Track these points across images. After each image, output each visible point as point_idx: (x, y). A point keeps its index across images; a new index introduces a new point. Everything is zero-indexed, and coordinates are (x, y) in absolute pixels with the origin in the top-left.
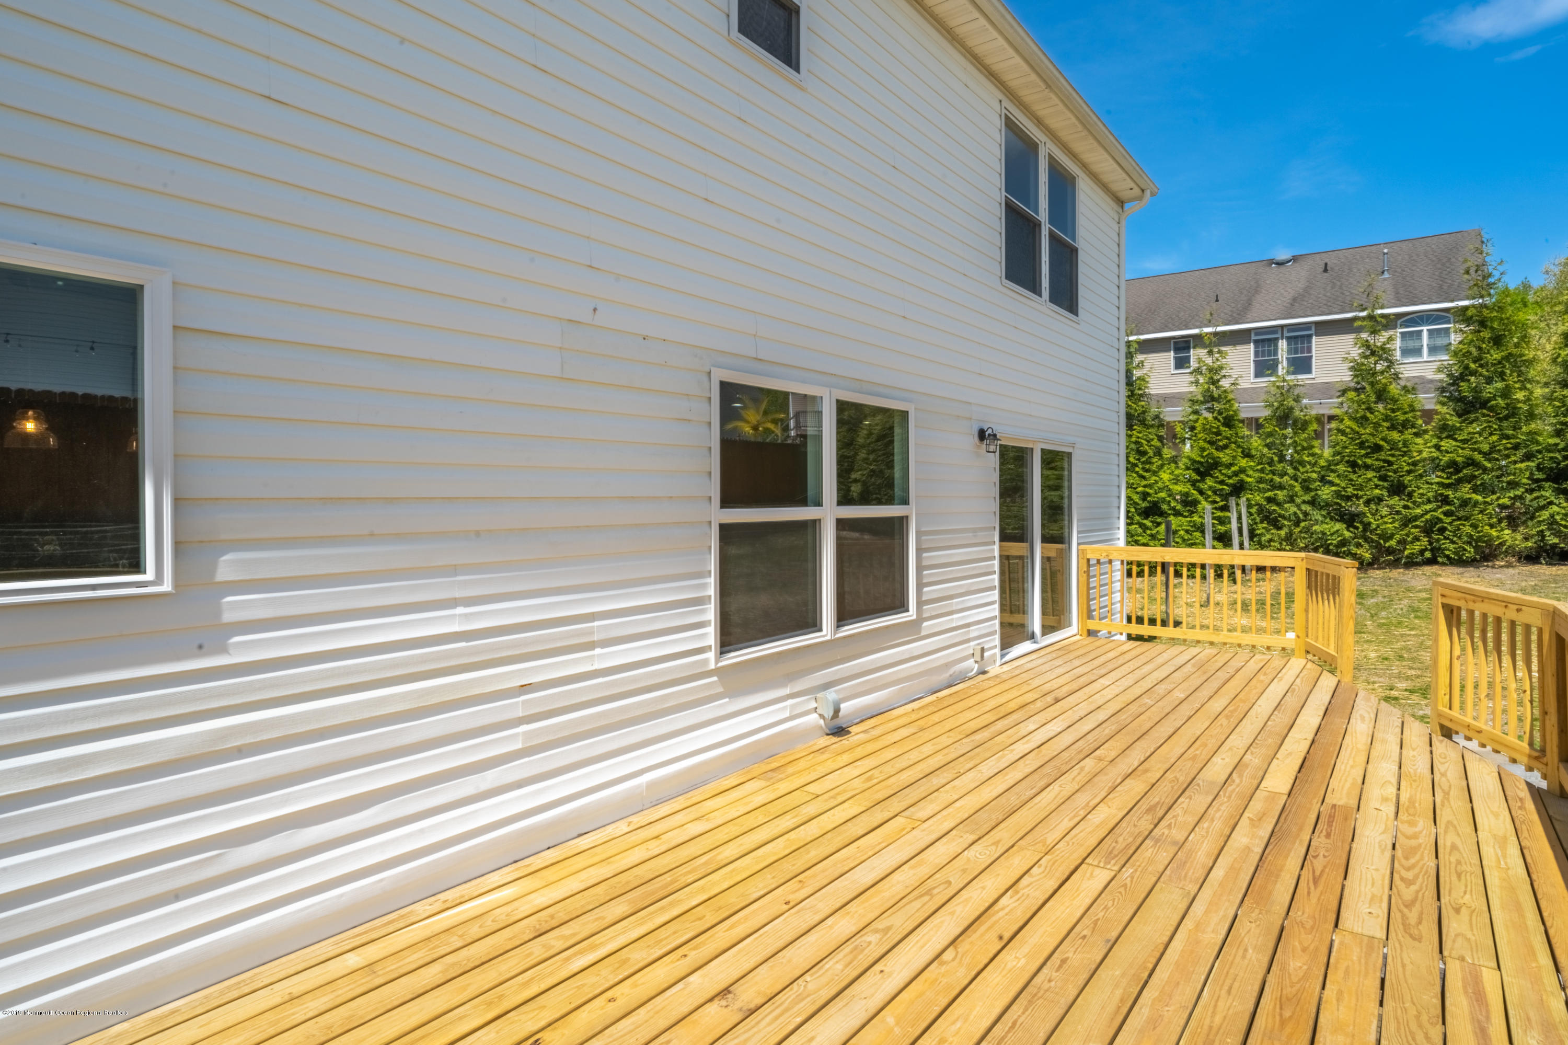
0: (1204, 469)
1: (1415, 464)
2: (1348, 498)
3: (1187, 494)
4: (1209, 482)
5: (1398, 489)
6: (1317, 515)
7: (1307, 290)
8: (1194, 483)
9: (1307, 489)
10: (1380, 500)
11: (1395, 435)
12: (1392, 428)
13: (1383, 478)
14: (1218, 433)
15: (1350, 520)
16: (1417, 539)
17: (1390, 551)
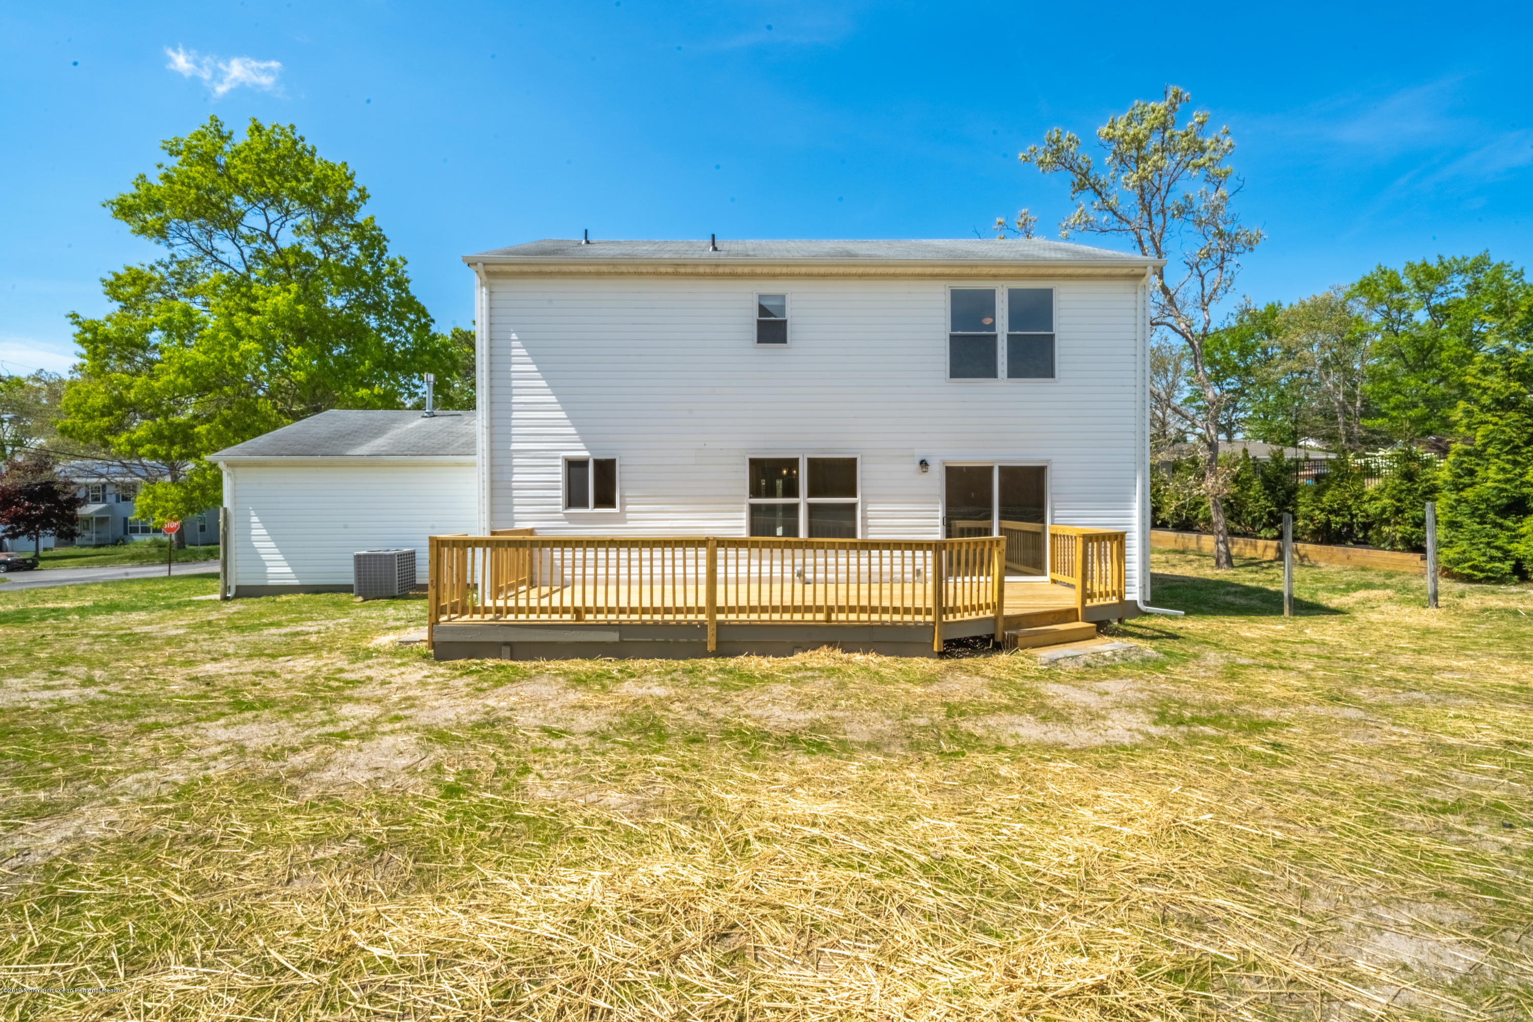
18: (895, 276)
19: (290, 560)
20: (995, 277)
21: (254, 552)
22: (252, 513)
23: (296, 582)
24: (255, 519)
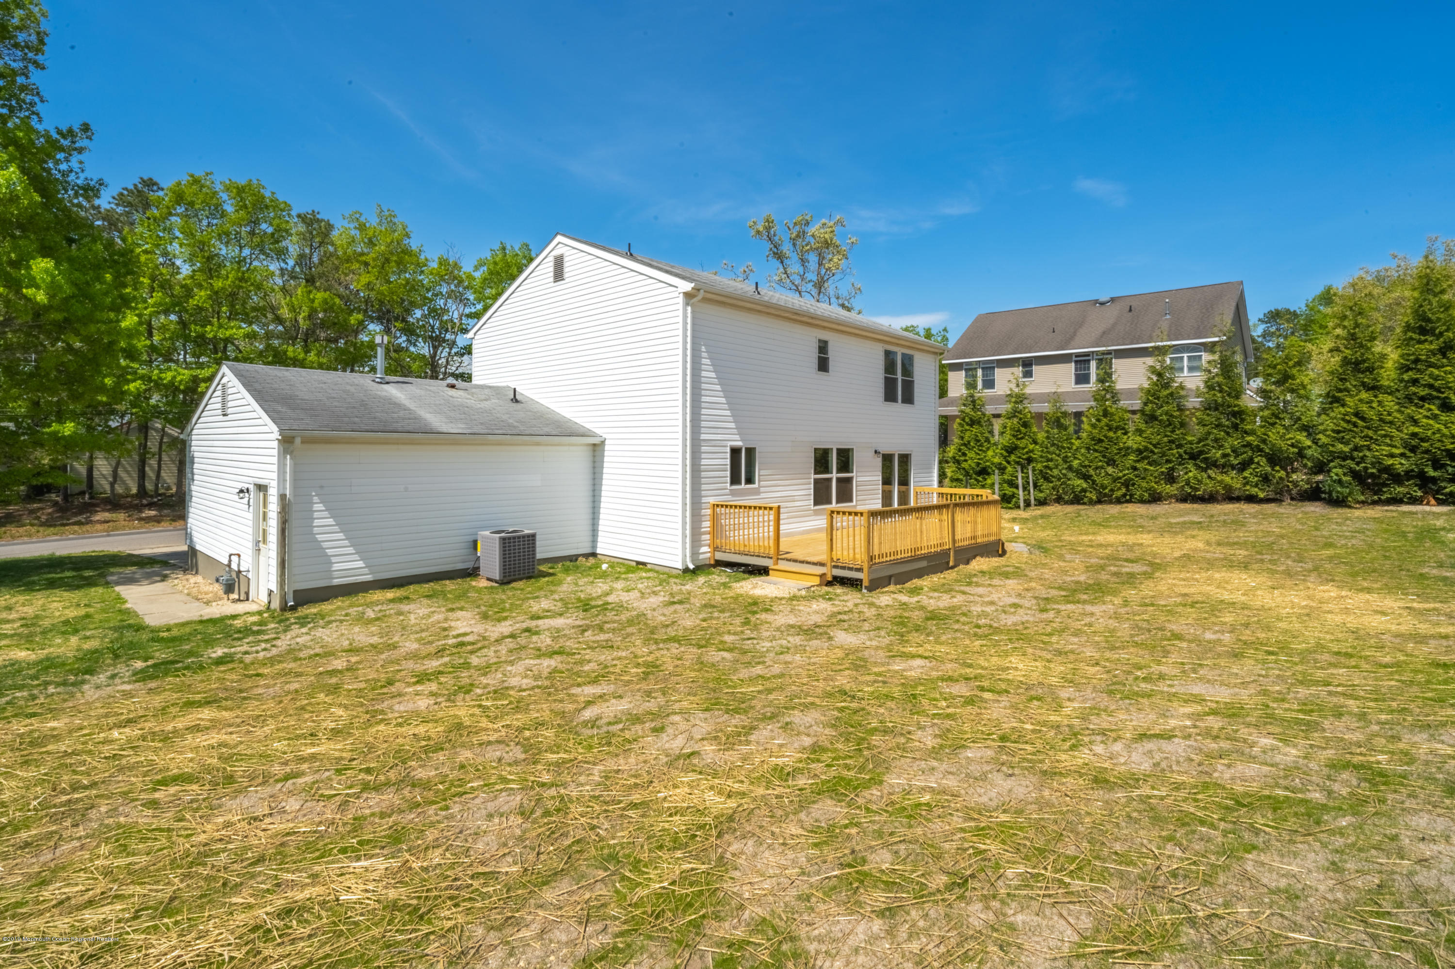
0: (1011, 450)
1: (1120, 449)
2: (1085, 466)
3: (1000, 464)
4: (1013, 457)
5: (1111, 462)
6: (1070, 475)
7: (1114, 325)
8: (1005, 457)
9: (1065, 462)
10: (1102, 467)
11: (1111, 434)
12: (1110, 429)
13: (1104, 456)
14: (1019, 431)
15: (1086, 477)
16: (1120, 489)
17: (1105, 495)
18: (866, 338)
19: (361, 553)
20: (898, 345)
21: (317, 546)
22: (316, 499)
23: (369, 578)
24: (319, 507)
